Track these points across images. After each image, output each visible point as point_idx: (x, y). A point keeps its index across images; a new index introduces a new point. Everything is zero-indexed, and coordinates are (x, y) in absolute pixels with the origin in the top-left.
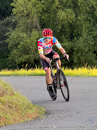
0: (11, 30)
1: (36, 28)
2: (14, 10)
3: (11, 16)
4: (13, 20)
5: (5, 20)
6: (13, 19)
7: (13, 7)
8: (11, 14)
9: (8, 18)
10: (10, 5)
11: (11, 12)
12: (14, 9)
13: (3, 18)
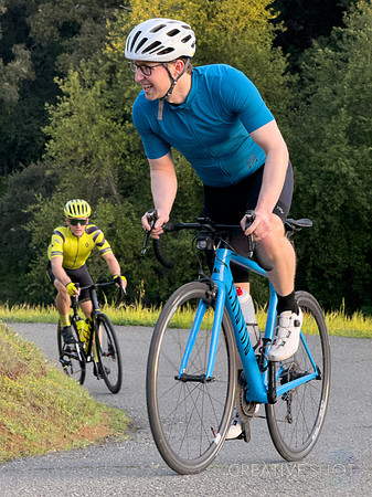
0: (39, 199)
1: (108, 194)
2: (51, 146)
3: (42, 160)
4: (48, 173)
5: (25, 170)
6: (47, 168)
7: (50, 138)
8: (43, 156)
9: (33, 166)
10: (39, 130)
11: (42, 150)
12: (51, 142)
13: (21, 164)
